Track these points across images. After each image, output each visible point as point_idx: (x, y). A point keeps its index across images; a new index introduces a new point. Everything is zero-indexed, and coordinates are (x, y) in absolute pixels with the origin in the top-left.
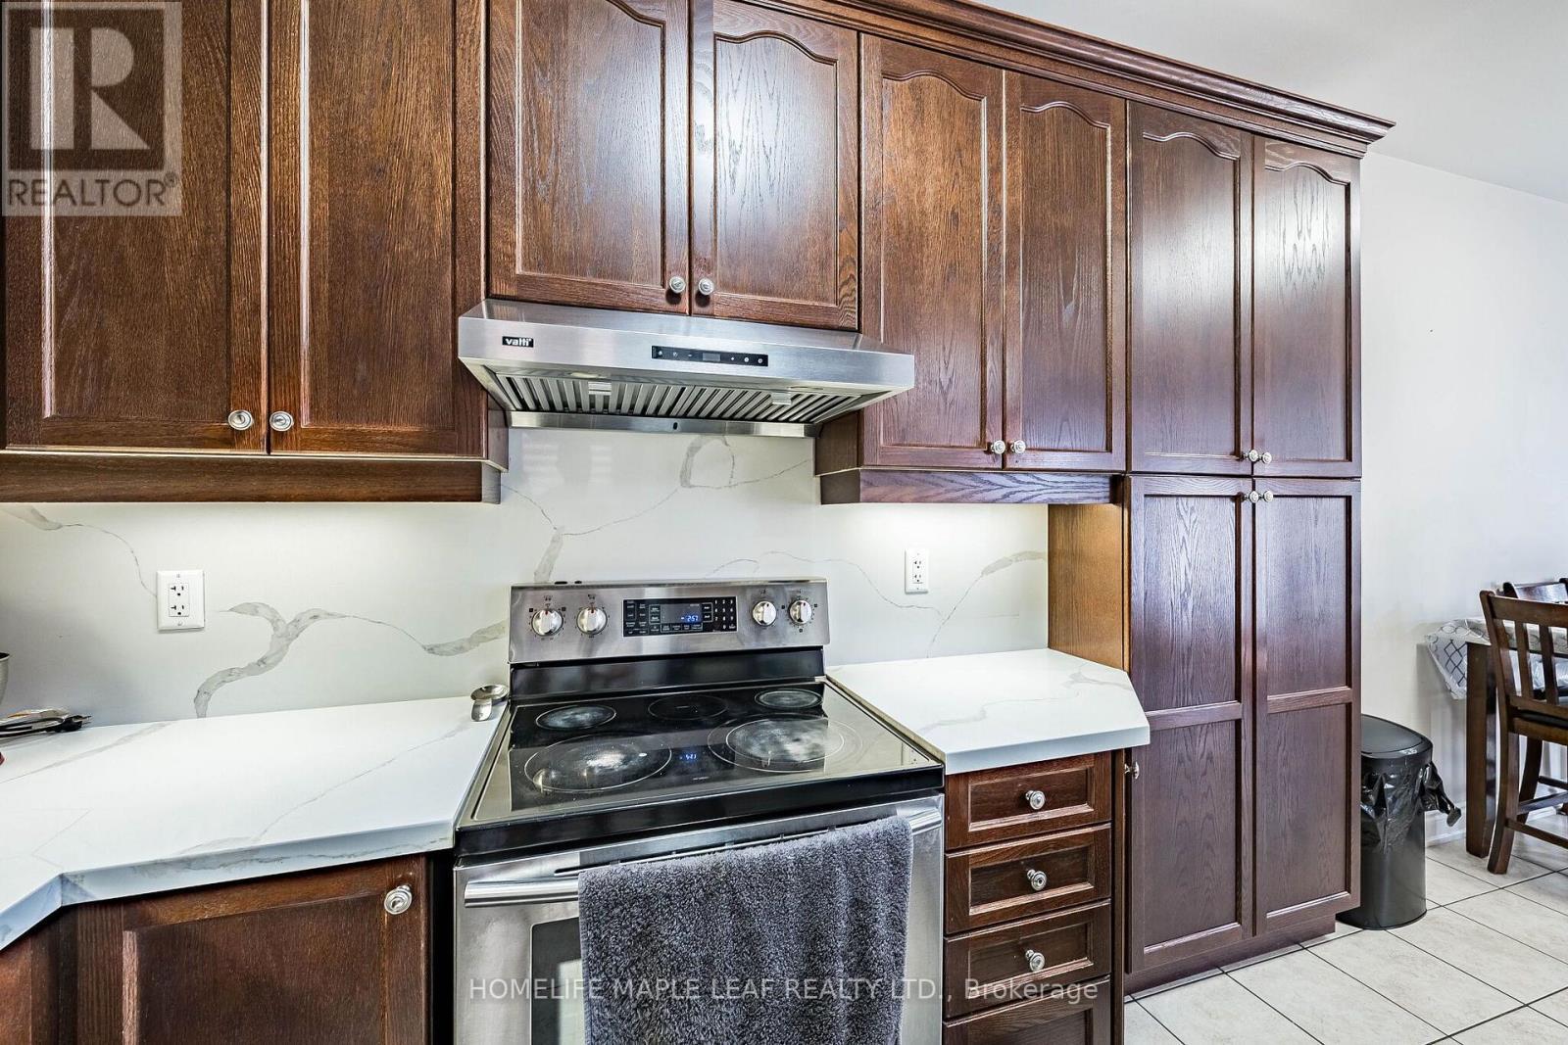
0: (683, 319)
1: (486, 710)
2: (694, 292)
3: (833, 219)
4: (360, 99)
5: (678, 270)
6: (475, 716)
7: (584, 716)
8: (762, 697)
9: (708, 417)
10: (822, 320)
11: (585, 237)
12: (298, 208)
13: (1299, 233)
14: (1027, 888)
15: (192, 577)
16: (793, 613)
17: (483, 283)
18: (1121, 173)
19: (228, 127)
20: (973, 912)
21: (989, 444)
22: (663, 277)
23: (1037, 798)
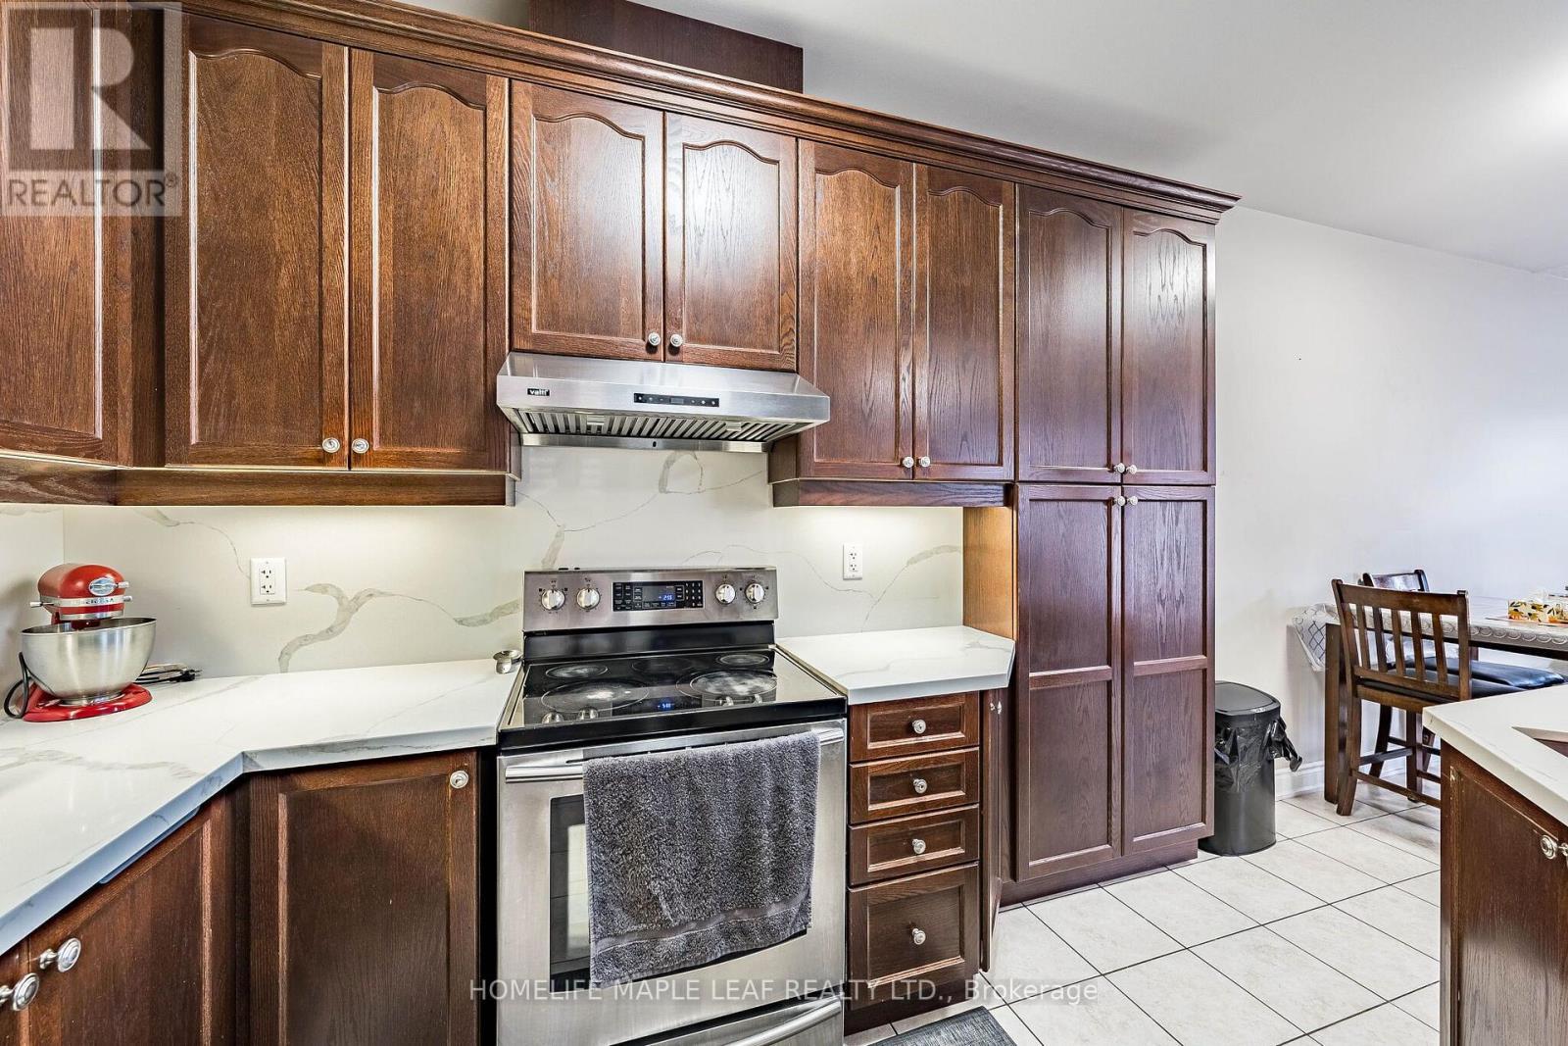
0: (658, 366)
1: (507, 667)
2: (668, 345)
3: (776, 286)
4: (416, 203)
5: (655, 327)
6: (499, 670)
7: (583, 671)
8: (722, 659)
9: (681, 437)
10: (768, 364)
11: (584, 303)
12: (371, 286)
13: (1163, 286)
14: (912, 792)
15: (276, 563)
16: (748, 594)
17: (507, 340)
18: (1010, 242)
19: (320, 228)
20: (871, 808)
21: (902, 460)
22: (644, 333)
23: (920, 726)
